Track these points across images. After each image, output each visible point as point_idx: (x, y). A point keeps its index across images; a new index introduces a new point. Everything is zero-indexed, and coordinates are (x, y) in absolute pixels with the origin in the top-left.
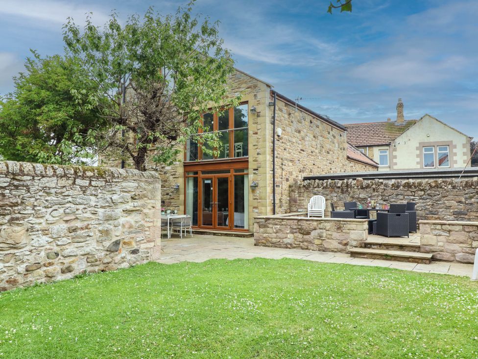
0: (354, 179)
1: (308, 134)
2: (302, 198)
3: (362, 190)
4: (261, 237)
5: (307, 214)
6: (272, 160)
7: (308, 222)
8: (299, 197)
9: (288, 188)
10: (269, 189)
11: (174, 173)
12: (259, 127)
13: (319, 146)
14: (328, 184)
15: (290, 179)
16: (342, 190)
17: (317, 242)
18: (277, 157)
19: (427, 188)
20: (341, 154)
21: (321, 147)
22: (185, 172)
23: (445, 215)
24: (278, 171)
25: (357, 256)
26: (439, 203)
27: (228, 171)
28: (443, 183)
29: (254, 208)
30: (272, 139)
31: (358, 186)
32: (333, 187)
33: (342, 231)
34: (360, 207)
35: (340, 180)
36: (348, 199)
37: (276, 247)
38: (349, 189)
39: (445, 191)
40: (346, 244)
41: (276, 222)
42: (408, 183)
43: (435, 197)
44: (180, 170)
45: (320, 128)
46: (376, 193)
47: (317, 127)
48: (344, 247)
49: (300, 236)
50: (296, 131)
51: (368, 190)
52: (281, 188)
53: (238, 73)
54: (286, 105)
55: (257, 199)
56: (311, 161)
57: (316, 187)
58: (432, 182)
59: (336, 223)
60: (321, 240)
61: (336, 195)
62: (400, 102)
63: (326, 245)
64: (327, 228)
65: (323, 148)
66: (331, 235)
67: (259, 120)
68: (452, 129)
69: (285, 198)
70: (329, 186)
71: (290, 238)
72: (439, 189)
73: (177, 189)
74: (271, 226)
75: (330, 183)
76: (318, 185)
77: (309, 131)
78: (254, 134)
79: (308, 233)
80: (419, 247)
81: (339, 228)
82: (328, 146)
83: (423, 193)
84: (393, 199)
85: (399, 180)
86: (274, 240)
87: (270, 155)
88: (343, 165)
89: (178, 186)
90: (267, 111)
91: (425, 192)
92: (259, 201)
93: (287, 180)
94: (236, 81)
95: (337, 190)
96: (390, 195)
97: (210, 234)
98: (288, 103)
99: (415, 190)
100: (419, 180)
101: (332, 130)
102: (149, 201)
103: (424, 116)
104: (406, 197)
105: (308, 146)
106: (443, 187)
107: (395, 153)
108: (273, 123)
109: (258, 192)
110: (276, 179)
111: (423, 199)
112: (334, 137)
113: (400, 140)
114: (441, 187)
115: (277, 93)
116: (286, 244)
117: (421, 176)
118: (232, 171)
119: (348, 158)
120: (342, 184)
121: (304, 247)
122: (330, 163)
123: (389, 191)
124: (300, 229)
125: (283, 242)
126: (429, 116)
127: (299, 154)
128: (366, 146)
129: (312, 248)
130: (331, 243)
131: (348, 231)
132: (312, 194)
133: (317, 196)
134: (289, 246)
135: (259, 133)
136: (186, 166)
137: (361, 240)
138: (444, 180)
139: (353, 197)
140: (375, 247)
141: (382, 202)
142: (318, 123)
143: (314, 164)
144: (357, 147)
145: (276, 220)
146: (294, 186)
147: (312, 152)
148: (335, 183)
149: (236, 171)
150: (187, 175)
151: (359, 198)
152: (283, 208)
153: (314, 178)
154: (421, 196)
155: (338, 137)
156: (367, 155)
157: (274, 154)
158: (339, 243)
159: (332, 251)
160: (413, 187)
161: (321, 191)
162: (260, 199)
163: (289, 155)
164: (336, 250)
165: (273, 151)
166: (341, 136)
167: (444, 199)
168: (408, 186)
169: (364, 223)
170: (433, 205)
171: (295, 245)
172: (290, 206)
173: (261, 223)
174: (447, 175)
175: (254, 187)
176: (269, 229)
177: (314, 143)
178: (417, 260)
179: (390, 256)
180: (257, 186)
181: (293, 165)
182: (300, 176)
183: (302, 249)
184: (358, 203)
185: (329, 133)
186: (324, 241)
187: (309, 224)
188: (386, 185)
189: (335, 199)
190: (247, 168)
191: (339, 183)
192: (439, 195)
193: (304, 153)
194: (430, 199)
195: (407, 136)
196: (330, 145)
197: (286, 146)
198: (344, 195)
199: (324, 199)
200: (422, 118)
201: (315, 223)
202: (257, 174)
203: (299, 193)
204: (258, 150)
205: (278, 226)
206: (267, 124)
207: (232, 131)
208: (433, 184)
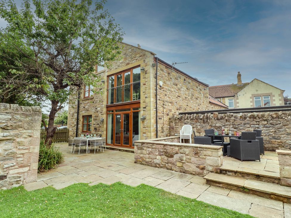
0: (212, 114)
1: (183, 87)
2: (177, 127)
3: (218, 121)
4: (139, 157)
5: (180, 137)
6: (155, 101)
7: (172, 147)
8: (175, 125)
9: (168, 120)
10: (153, 121)
11: (101, 112)
12: (146, 80)
13: (190, 95)
14: (194, 116)
15: (169, 114)
16: (204, 121)
17: (179, 164)
18: (159, 100)
19: (270, 119)
20: (206, 100)
21: (192, 95)
22: (107, 111)
23: (287, 140)
24: (160, 109)
25: (212, 184)
26: (280, 130)
27: (129, 110)
28: (283, 115)
29: (144, 133)
30: (155, 88)
31: (214, 118)
32: (197, 119)
33: (199, 156)
34: (216, 134)
35: (202, 114)
36: (208, 128)
37: (149, 165)
38: (208, 120)
39: (285, 121)
40: (203, 169)
41: (149, 145)
42: (253, 115)
43: (277, 126)
44: (105, 110)
45: (191, 84)
46: (228, 123)
47: (189, 83)
48: (201, 171)
49: (166, 158)
50: (174, 84)
51: (222, 121)
52: (162, 120)
53: (135, 48)
54: (166, 67)
55: (145, 127)
56: (185, 104)
57: (186, 119)
58: (273, 114)
59: (193, 149)
60: (182, 163)
61: (199, 124)
62: (239, 74)
63: (186, 168)
64: (187, 153)
65: (193, 96)
66: (190, 159)
67: (147, 76)
68: (271, 86)
69: (166, 127)
70: (194, 118)
71: (158, 159)
72: (280, 120)
73: (103, 121)
74: (145, 148)
75: (195, 116)
76: (187, 118)
77: (183, 85)
78: (143, 85)
79: (172, 156)
80: (279, 179)
81: (196, 154)
82: (197, 95)
83: (266, 122)
84: (242, 127)
85: (246, 114)
86: (147, 160)
87: (153, 98)
88: (207, 106)
89: (103, 120)
90: (151, 70)
91: (267, 122)
92: (146, 128)
93: (168, 115)
94: (134, 53)
95: (200, 121)
96: (239, 124)
97: (117, 150)
98: (167, 66)
99: (259, 120)
100: (262, 113)
101: (199, 86)
102: (25, 131)
103: (254, 80)
104: (252, 126)
105: (183, 94)
106: (283, 117)
107: (237, 101)
108: (156, 78)
109: (146, 122)
110: (158, 114)
111: (266, 127)
112: (201, 90)
113: (240, 93)
114: (282, 118)
115: (158, 58)
116: (156, 164)
117: (262, 110)
118: (131, 109)
119: (210, 102)
120: (203, 117)
121: (168, 167)
122: (198, 105)
123: (238, 121)
124: (165, 152)
125: (153, 162)
126: (257, 79)
127: (176, 98)
128: (221, 97)
129: (175, 169)
130: (190, 167)
131: (204, 157)
132: (184, 124)
133: (186, 125)
134: (158, 166)
135: (146, 84)
136: (107, 107)
137: (217, 166)
138: (284, 112)
139: (211, 126)
140: (231, 174)
141: (233, 129)
142: (190, 81)
143: (187, 106)
144: (215, 98)
145: (148, 144)
146: (172, 118)
147: (186, 98)
148: (199, 116)
149: (134, 109)
150: (108, 113)
151: (216, 126)
152: (164, 133)
153: (185, 114)
154: (264, 125)
155: (203, 90)
156: (222, 102)
157: (156, 97)
158: (196, 167)
159: (191, 174)
160: (257, 118)
161: (190, 122)
162: (147, 127)
163: (169, 99)
164: (194, 173)
165: (156, 95)
166: (205, 90)
167: (285, 127)
168: (253, 117)
169: (219, 150)
170: (275, 132)
171: (162, 166)
172: (170, 132)
173: (139, 146)
174: (284, 109)
175: (144, 119)
176: (143, 151)
177: (187, 93)
178: (282, 199)
179: (248, 189)
180: (145, 119)
181: (172, 105)
182: (177, 112)
183: (168, 169)
184: (215, 130)
185: (197, 87)
186: (185, 164)
187: (173, 149)
188: (235, 117)
189: (199, 127)
190: (140, 107)
191: (202, 116)
192: (280, 124)
193: (180, 98)
194: (272, 127)
195: (244, 91)
196: (198, 94)
197: (166, 93)
198: (205, 124)
199: (191, 127)
200: (252, 81)
201: (177, 148)
202: (145, 111)
203: (176, 123)
204: (146, 95)
205: (150, 149)
206: (151, 78)
207: (132, 84)
208: (275, 116)
